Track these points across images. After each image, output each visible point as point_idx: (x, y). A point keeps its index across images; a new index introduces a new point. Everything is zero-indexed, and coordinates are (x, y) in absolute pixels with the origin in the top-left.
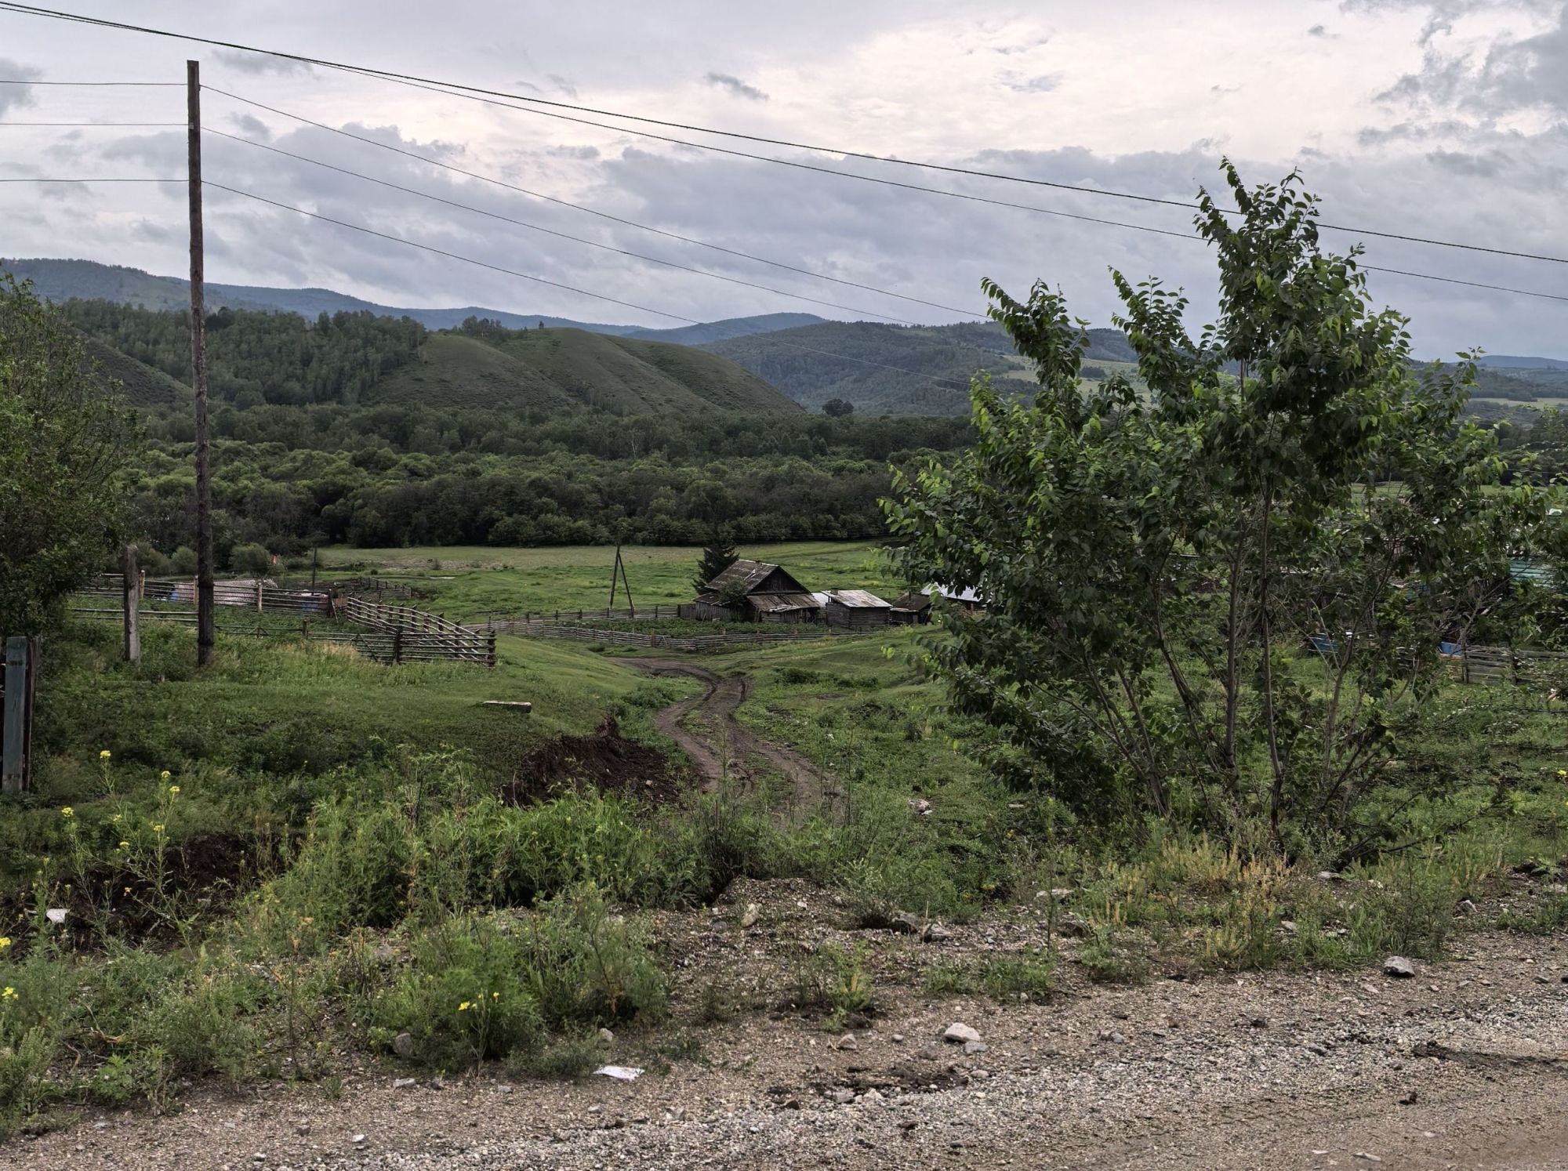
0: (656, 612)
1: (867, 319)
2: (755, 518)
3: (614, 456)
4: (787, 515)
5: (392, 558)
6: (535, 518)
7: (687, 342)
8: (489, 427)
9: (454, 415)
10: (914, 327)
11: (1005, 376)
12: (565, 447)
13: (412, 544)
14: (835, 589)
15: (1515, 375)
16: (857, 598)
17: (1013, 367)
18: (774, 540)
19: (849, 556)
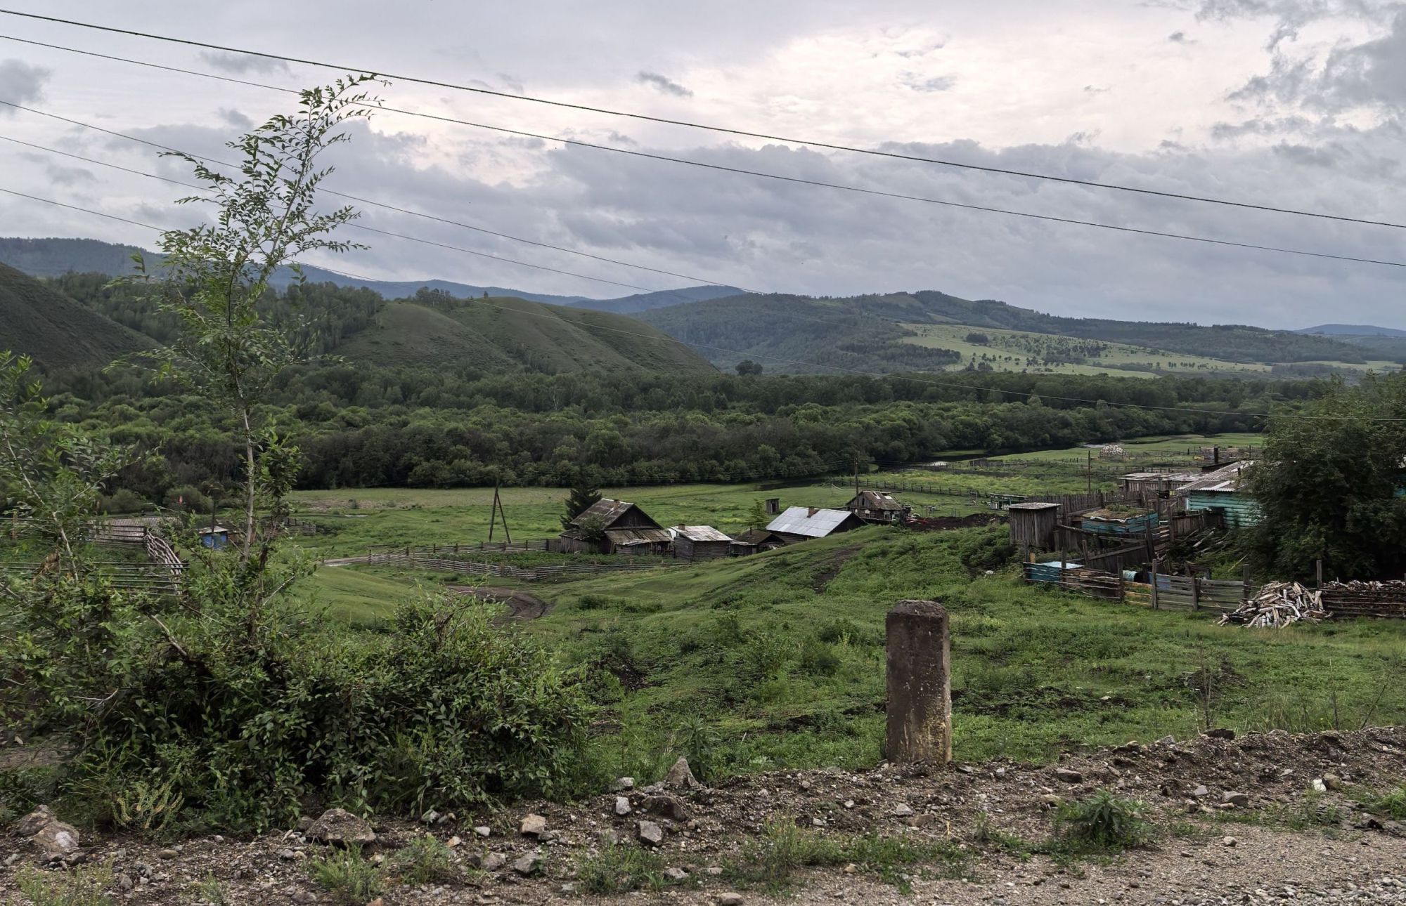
0: (526, 546)
1: (780, 292)
2: (647, 464)
3: (538, 409)
4: (676, 461)
5: (317, 498)
6: (449, 463)
7: (623, 311)
8: (430, 383)
9: (399, 373)
10: (822, 298)
11: (900, 341)
12: (494, 401)
13: (339, 486)
14: (682, 525)
15: (1347, 341)
16: (701, 532)
17: (908, 334)
18: (664, 483)
19: (725, 497)
